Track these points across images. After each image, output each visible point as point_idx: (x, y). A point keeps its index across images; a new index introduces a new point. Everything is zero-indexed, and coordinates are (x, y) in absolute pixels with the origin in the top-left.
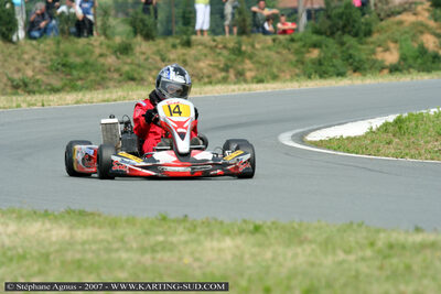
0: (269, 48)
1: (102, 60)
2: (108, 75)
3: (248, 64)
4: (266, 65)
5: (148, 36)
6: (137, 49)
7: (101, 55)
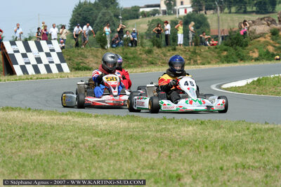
0: (207, 51)
1: (140, 56)
2: (143, 62)
3: (198, 58)
4: (205, 58)
5: (159, 47)
6: (155, 52)
7: (140, 54)
